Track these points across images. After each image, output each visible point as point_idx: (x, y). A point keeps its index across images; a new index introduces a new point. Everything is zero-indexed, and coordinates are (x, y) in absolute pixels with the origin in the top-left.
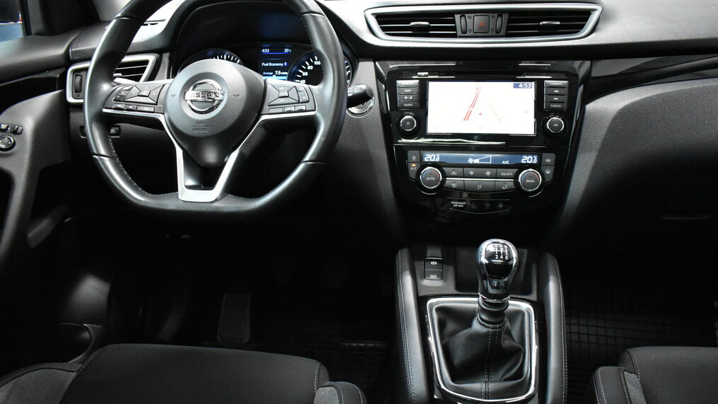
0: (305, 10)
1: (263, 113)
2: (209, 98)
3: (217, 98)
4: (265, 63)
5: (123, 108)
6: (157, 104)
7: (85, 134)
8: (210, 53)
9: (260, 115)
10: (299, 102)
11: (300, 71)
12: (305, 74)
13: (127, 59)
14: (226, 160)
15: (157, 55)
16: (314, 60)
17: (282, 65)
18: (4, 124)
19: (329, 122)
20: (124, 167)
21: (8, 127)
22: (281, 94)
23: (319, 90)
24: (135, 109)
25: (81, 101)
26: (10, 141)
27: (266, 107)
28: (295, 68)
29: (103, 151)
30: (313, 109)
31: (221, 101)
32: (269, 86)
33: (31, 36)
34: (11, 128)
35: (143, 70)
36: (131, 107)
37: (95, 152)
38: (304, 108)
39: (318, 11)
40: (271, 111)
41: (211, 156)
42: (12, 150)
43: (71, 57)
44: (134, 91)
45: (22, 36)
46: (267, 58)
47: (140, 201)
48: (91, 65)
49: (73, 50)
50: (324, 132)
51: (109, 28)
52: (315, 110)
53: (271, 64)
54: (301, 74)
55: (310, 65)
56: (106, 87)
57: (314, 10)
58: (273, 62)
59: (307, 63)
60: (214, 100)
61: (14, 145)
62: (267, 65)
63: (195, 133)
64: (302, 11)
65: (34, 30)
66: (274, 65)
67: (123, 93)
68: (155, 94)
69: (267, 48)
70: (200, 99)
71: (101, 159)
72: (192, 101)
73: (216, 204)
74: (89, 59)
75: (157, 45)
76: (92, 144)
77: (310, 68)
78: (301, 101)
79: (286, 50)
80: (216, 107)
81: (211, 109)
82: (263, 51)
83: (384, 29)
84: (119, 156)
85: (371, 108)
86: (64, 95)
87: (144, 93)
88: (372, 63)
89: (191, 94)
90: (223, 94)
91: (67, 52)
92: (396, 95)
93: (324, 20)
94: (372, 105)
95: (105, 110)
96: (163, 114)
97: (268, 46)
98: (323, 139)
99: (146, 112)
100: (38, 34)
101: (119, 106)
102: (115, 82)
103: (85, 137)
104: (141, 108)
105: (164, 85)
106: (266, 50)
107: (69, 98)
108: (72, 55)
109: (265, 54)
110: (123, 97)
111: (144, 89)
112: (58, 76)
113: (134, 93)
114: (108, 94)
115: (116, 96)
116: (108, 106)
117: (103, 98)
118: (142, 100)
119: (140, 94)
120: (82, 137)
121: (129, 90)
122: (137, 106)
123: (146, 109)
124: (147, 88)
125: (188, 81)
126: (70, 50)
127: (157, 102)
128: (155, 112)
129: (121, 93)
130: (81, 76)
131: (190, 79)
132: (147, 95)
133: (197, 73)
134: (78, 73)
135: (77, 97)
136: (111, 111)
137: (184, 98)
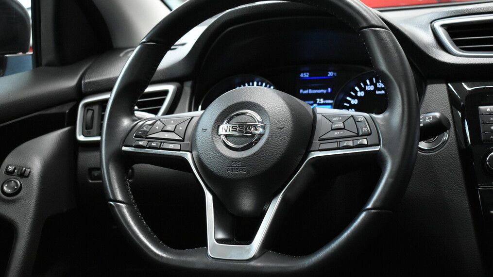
0: (365, 24)
1: (311, 149)
2: (247, 132)
3: (257, 132)
4: (304, 89)
5: (145, 145)
6: (183, 141)
7: (100, 177)
8: (237, 80)
9: (308, 152)
10: (358, 135)
11: (348, 98)
12: (355, 102)
13: (150, 89)
14: (265, 207)
15: (178, 84)
16: (366, 84)
17: (325, 91)
18: (11, 166)
19: (398, 160)
20: (142, 215)
21: (15, 169)
22: (336, 126)
23: (384, 119)
24: (158, 146)
25: (98, 138)
26: (17, 185)
27: (316, 141)
28: (341, 96)
29: (120, 197)
30: (378, 142)
31: (261, 135)
32: (319, 117)
33: (41, 67)
34: (18, 171)
35: (161, 102)
36: (154, 144)
37: (111, 197)
38: (365, 142)
39: (380, 24)
40: (323, 147)
41: (247, 203)
42: (18, 196)
43: (83, 89)
44: (158, 126)
45: (31, 68)
46: (306, 84)
47: (161, 257)
48: (110, 96)
49: (86, 81)
50: (391, 171)
51: (132, 55)
52: (379, 145)
53: (311, 91)
54: (349, 102)
55: (361, 91)
56: (126, 122)
57: (376, 24)
58: (313, 88)
59: (357, 88)
60: (254, 135)
61: (20, 189)
62: (306, 92)
63: (229, 174)
64: (361, 26)
65: (44, 61)
66: (315, 91)
67: (145, 129)
68: (181, 128)
69: (306, 72)
70: (236, 133)
71: (118, 206)
72: (226, 136)
73: (253, 263)
74: (110, 90)
75: (179, 73)
76: (108, 187)
77: (361, 94)
78: (361, 133)
79: (331, 74)
80: (256, 143)
81: (250, 146)
82: (302, 75)
83: (457, 44)
84: (136, 202)
85: (445, 142)
86: (73, 132)
87: (169, 128)
88: (445, 85)
89: (225, 128)
90: (264, 128)
91: (79, 83)
92: (479, 124)
93: (387, 35)
94: (446, 138)
95: (124, 148)
96: (191, 152)
97: (307, 69)
98: (391, 180)
99: (171, 150)
100: (49, 65)
101: (141, 143)
102: (135, 116)
103: (93, 182)
104: (165, 146)
105: (192, 118)
106: (305, 74)
107: (79, 135)
108: (84, 88)
109: (304, 79)
110: (146, 132)
111: (169, 123)
112: (67, 111)
113: (157, 128)
114: (129, 129)
115: (138, 132)
116: (128, 144)
117: (123, 135)
118: (166, 135)
119: (164, 129)
120: (90, 181)
121: (152, 124)
122: (161, 143)
123: (171, 146)
124: (172, 122)
125: (222, 113)
126: (83, 82)
127: (184, 139)
128: (181, 149)
129: (143, 128)
130: (93, 110)
131: (225, 109)
132: (173, 130)
133: (233, 103)
134: (90, 108)
135: (90, 134)
136: (132, 149)
137: (218, 132)
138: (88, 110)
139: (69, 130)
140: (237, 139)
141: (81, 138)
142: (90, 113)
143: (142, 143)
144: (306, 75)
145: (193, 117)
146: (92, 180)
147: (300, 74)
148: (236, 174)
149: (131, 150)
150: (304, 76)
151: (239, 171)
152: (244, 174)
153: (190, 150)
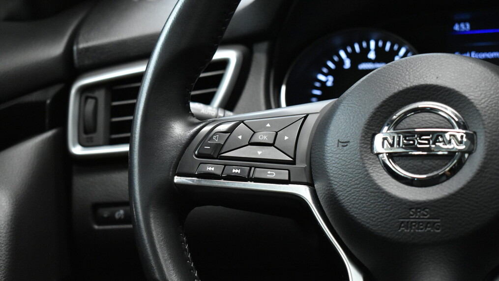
5: (219, 172)
6: (293, 162)
15: (242, 48)
24: (245, 175)
31: (468, 154)
36: (236, 171)
43: (76, 61)
44: (241, 134)
49: (82, 45)
53: (474, 55)
56: (178, 130)
58: (480, 51)
60: (452, 154)
63: (404, 234)
66: (483, 55)
67: (216, 140)
68: (287, 137)
69: (465, 21)
82: (456, 27)
86: (61, 141)
87: (262, 137)
89: (388, 140)
90: (472, 138)
91: (69, 49)
95: (177, 179)
96: (310, 185)
99: (271, 181)
101: (211, 169)
102: (192, 115)
103: (101, 227)
104: (259, 173)
105: (306, 117)
106: (462, 25)
107: (74, 145)
108: (78, 58)
109: (461, 34)
110: (219, 148)
111: (263, 127)
112: (48, 102)
113: (240, 137)
114: (184, 142)
115: (202, 147)
116: (185, 170)
117: (174, 153)
118: (259, 153)
119: (253, 140)
120: (96, 227)
121: (231, 131)
122: (251, 168)
123: (271, 174)
124: (268, 125)
125: (378, 108)
126: (75, 48)
127: (294, 158)
128: (292, 180)
129: (211, 138)
130: (96, 99)
131: (385, 102)
132: (271, 142)
133: (401, 89)
134: (90, 95)
135: (92, 142)
136: (193, 181)
137: (372, 148)
138: (87, 98)
139: (54, 137)
140: (418, 163)
141: (77, 150)
142: (90, 104)
143: (213, 169)
144: (465, 27)
145: (308, 115)
146: (99, 224)
147: (454, 25)
148: (419, 233)
149: (191, 182)
150: (460, 28)
151: (426, 227)
152: (438, 233)
153: (309, 182)
